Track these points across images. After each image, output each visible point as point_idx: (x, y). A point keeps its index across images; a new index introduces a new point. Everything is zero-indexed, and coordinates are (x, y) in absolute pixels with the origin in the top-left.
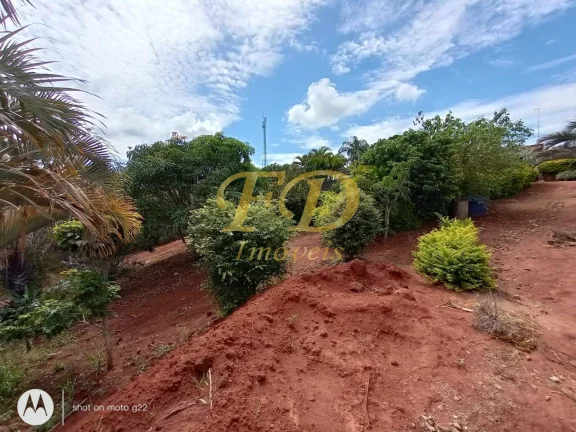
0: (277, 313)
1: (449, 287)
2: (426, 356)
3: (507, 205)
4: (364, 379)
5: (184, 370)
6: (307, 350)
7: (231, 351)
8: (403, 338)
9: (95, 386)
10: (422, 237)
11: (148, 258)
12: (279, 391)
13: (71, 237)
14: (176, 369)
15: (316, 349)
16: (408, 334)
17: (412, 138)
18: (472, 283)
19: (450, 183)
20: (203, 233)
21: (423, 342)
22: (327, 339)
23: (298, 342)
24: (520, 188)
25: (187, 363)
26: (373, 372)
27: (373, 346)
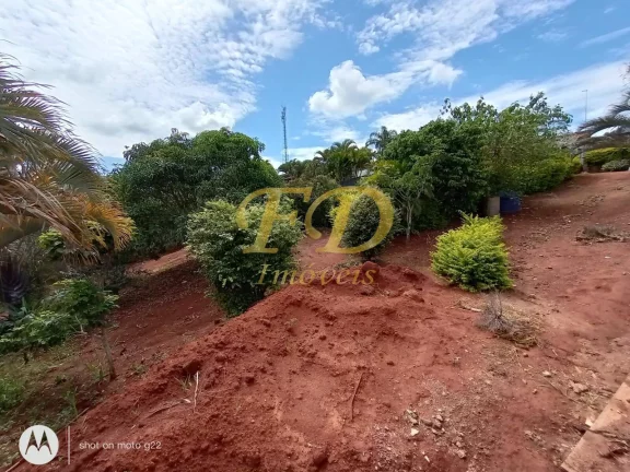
0: (276, 317)
1: (464, 287)
2: (422, 355)
3: (544, 200)
4: (356, 378)
5: (172, 372)
6: (303, 352)
7: (221, 354)
8: (403, 339)
9: (97, 395)
10: (441, 237)
11: (155, 267)
12: (266, 391)
13: (59, 246)
14: (162, 372)
15: (312, 351)
16: (409, 335)
17: (437, 129)
18: (487, 283)
19: (478, 178)
20: (202, 238)
21: (422, 342)
22: (325, 342)
23: (295, 345)
24: (560, 180)
25: (175, 366)
26: (366, 371)
27: (371, 347)
